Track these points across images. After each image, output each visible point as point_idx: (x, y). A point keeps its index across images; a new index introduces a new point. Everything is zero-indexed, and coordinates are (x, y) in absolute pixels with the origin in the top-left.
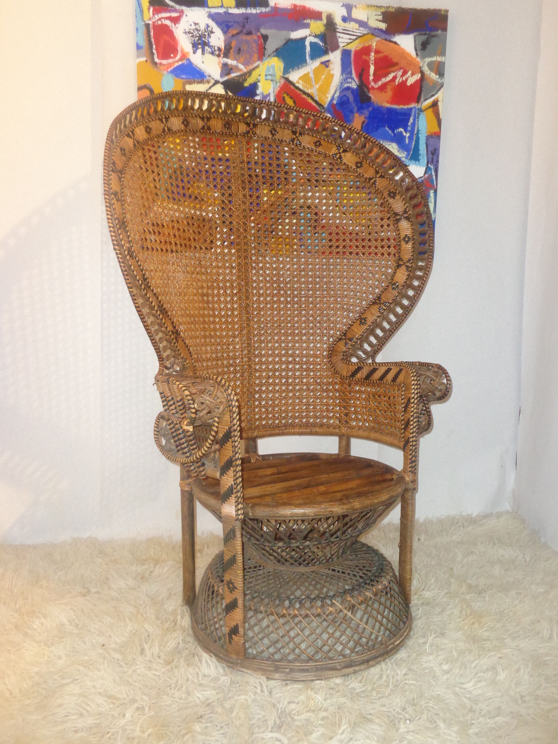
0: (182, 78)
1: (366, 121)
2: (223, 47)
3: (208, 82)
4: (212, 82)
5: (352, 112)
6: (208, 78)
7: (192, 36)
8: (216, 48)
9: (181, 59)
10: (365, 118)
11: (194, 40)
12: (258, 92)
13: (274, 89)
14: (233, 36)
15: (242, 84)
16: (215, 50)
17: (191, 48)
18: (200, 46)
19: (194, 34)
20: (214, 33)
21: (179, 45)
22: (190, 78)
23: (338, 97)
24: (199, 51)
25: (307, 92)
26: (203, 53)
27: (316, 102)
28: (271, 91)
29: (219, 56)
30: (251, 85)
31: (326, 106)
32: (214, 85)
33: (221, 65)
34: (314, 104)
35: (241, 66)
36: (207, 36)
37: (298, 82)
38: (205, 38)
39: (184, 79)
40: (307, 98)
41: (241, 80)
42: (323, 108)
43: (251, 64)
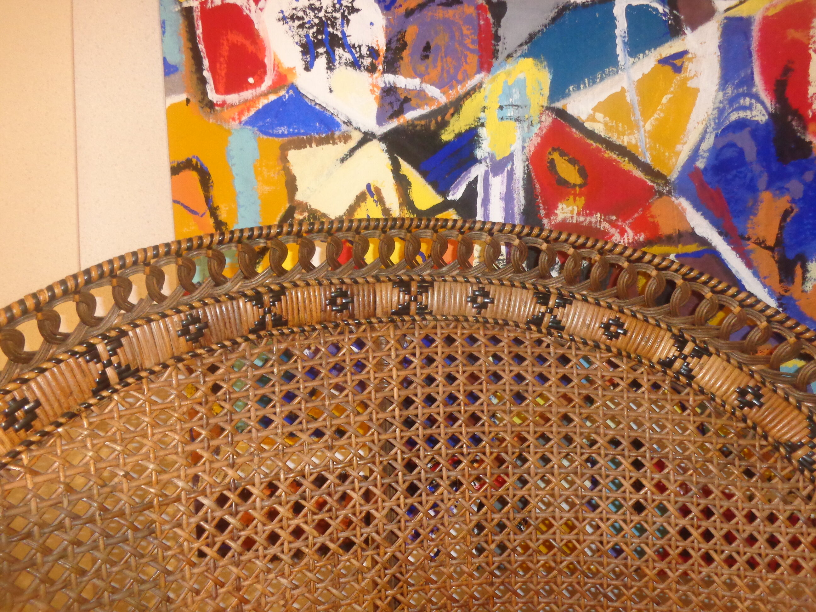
0: (278, 136)
1: (796, 210)
2: (381, 45)
3: (346, 138)
4: (357, 137)
5: (752, 188)
6: (344, 128)
7: (301, 26)
8: (364, 51)
9: (274, 89)
10: (793, 201)
11: (307, 36)
12: (479, 154)
13: (524, 141)
14: (409, 13)
15: (436, 134)
16: (361, 56)
17: (300, 56)
18: (321, 50)
19: (307, 19)
20: (358, 10)
21: (267, 53)
22: (299, 134)
23: (709, 150)
24: (321, 62)
25: (619, 142)
26: (330, 67)
27: (646, 168)
28: (516, 147)
29: (372, 69)
30: (460, 136)
31: (673, 176)
32: (361, 144)
33: (378, 92)
34: (638, 173)
35: (432, 91)
36: (339, 22)
37: (592, 118)
38: (333, 25)
39: (283, 135)
40: (619, 159)
41: (433, 127)
42: (667, 182)
43: (459, 82)
